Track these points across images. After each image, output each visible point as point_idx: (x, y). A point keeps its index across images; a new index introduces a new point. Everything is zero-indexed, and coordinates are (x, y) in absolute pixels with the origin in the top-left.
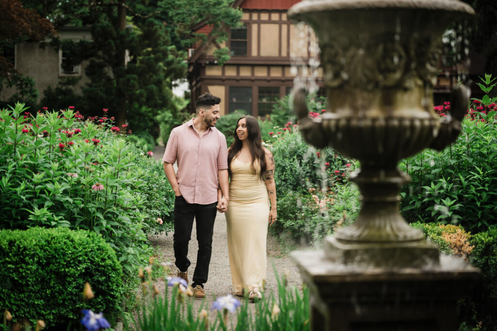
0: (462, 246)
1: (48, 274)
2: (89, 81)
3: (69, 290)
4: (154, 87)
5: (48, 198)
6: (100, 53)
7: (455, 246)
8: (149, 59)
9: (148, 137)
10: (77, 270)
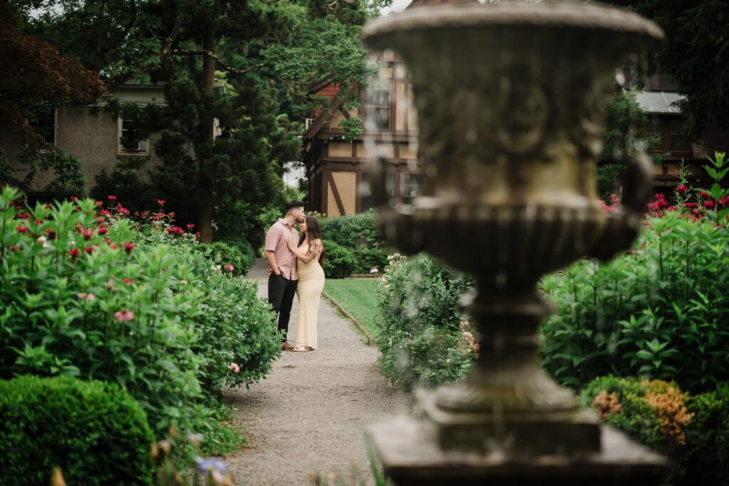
0: (675, 413)
1: (40, 447)
2: (161, 164)
3: (72, 472)
4: (254, 173)
5: (49, 331)
6: (176, 123)
7: (664, 414)
8: (247, 133)
9: (244, 245)
10: (85, 442)
